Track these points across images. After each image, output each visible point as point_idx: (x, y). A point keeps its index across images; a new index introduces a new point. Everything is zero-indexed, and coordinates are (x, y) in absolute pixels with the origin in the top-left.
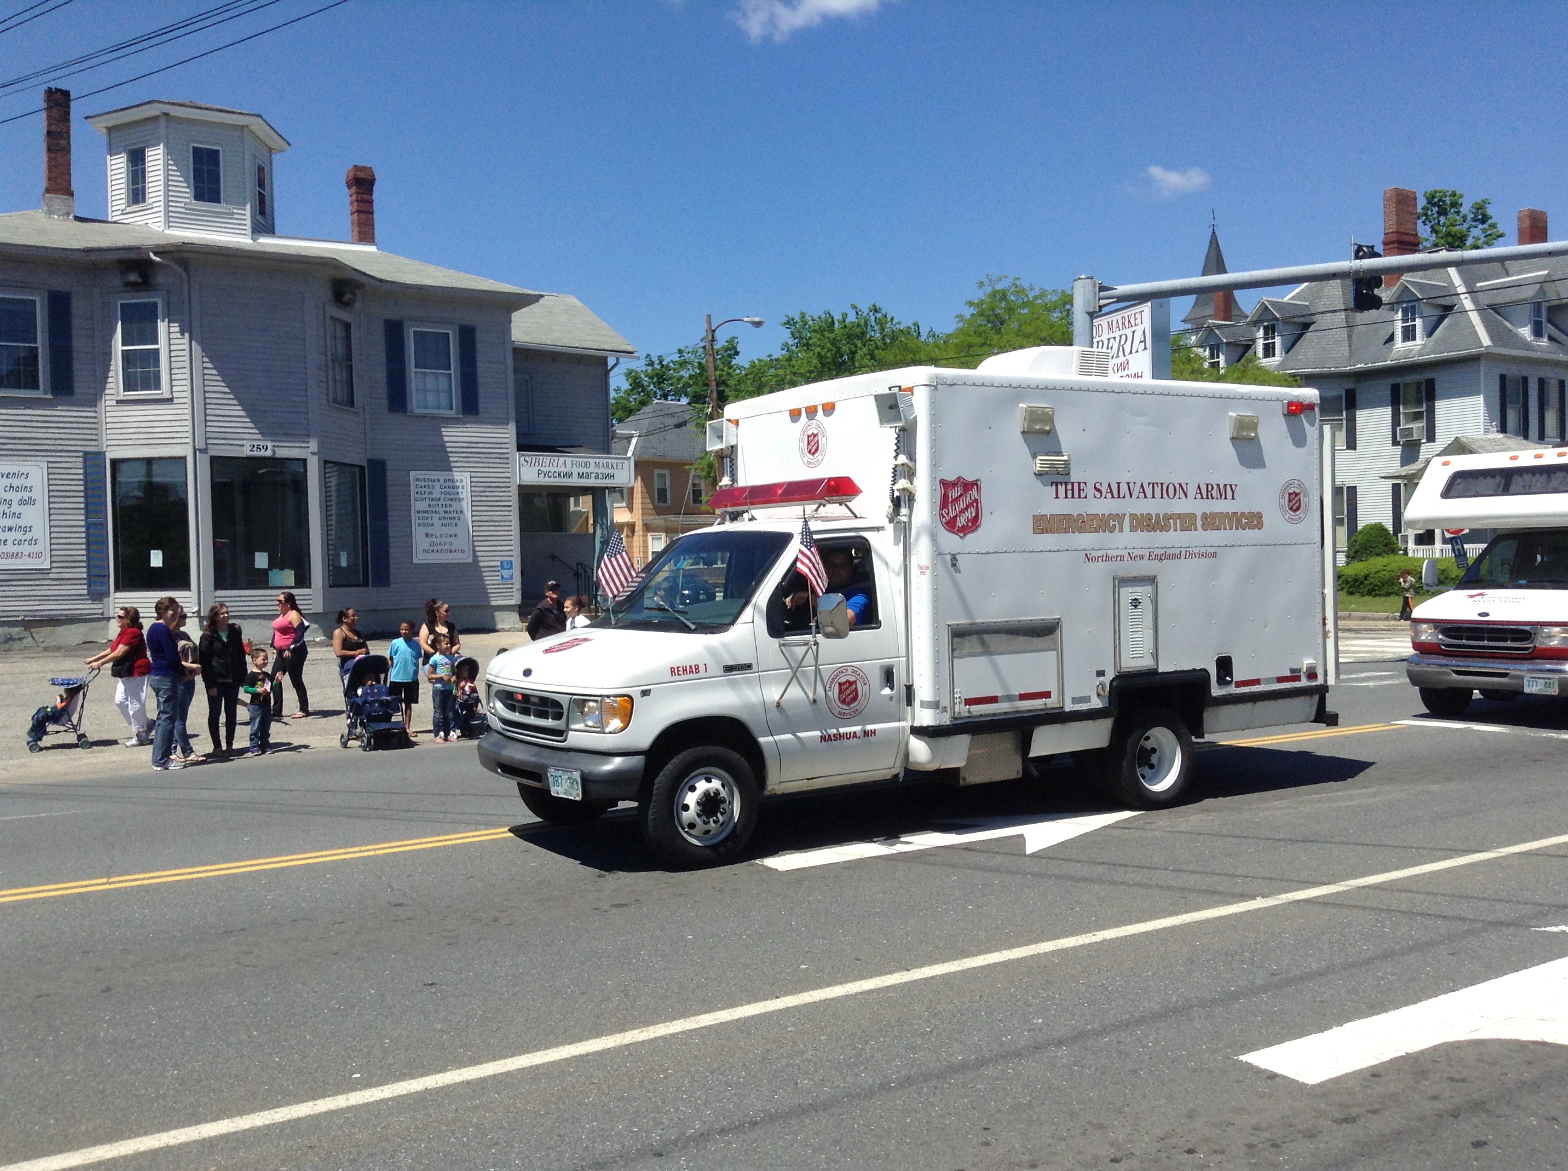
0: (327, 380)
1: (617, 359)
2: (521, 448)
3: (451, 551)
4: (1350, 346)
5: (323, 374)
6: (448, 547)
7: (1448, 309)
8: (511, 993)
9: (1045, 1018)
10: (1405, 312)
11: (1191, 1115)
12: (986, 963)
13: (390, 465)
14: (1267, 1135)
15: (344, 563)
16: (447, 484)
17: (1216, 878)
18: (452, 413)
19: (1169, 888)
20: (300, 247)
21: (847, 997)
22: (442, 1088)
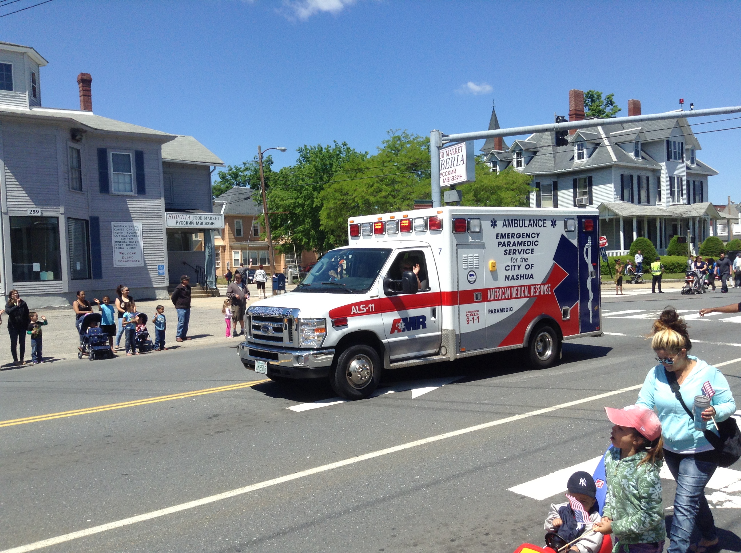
0: (68, 177)
1: (215, 167)
2: (167, 210)
3: (132, 261)
4: (555, 162)
5: (67, 175)
6: (131, 259)
7: (598, 145)
8: (166, 477)
9: (421, 475)
10: (579, 146)
11: (486, 518)
12: (393, 451)
13: (101, 219)
14: (521, 525)
15: (78, 267)
16: (130, 228)
17: (497, 406)
18: (132, 194)
19: (476, 411)
20: (54, 113)
21: (329, 471)
22: (132, 524)
